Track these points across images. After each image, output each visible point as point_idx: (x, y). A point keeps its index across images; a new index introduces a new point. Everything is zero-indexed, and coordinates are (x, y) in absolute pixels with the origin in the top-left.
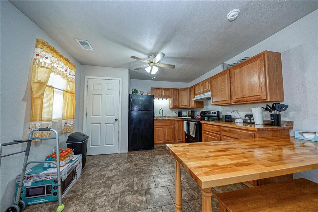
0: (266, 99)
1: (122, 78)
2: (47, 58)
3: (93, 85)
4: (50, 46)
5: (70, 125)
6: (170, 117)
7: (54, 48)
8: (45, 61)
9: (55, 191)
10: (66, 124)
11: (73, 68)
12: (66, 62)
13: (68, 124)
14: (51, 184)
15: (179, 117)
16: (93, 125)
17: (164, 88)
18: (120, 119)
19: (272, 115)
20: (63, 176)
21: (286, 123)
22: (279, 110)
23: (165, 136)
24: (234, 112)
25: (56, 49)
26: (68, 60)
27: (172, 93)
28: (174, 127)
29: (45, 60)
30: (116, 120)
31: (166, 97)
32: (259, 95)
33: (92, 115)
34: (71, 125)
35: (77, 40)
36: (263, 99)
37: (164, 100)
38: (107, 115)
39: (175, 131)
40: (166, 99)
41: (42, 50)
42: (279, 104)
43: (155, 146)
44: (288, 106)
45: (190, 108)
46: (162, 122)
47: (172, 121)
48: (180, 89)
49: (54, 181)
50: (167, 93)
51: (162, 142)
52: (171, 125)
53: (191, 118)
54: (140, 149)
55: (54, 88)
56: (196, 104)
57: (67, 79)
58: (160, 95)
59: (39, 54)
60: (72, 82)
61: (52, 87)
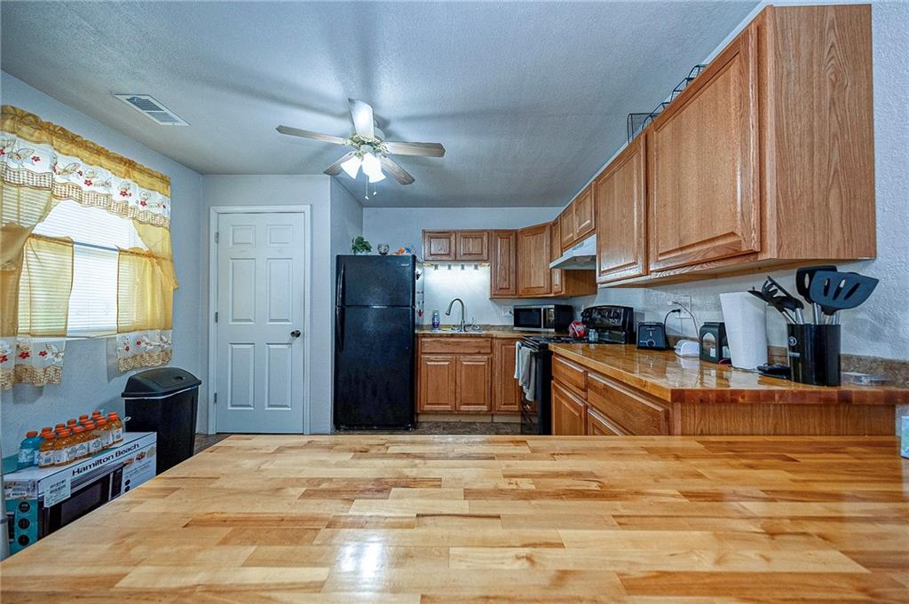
0: (757, 248)
1: (311, 205)
2: (36, 159)
3: (233, 230)
4: (49, 123)
5: (149, 348)
6: (493, 326)
7: (62, 129)
8: (32, 169)
9: (24, 532)
10: (139, 343)
11: (159, 185)
12: (123, 168)
13: (143, 345)
14: (13, 513)
15: (515, 328)
16: (234, 346)
17: (462, 231)
18: (307, 330)
19: (793, 330)
20: (47, 495)
21: (881, 370)
22: (828, 301)
23: (458, 390)
24: (679, 311)
25: (72, 130)
26: (130, 164)
27: (492, 247)
28: (491, 361)
29: (28, 165)
30: (296, 334)
31: (475, 259)
32: (733, 234)
33: (231, 320)
34: (152, 347)
35: (123, 98)
36: (744, 249)
37: (469, 269)
38: (271, 320)
39: (492, 375)
40: (476, 268)
41: (14, 136)
42: (830, 274)
43: (422, 418)
44: (877, 281)
45: (552, 295)
46: (448, 344)
47: (482, 340)
48: (523, 231)
49: (20, 507)
50: (473, 246)
51: (448, 407)
52: (479, 353)
53: (553, 330)
54: (373, 425)
55: (74, 243)
56: (566, 280)
57: (134, 218)
58: (449, 254)
59: (4, 148)
60: (152, 224)
61: (67, 242)
